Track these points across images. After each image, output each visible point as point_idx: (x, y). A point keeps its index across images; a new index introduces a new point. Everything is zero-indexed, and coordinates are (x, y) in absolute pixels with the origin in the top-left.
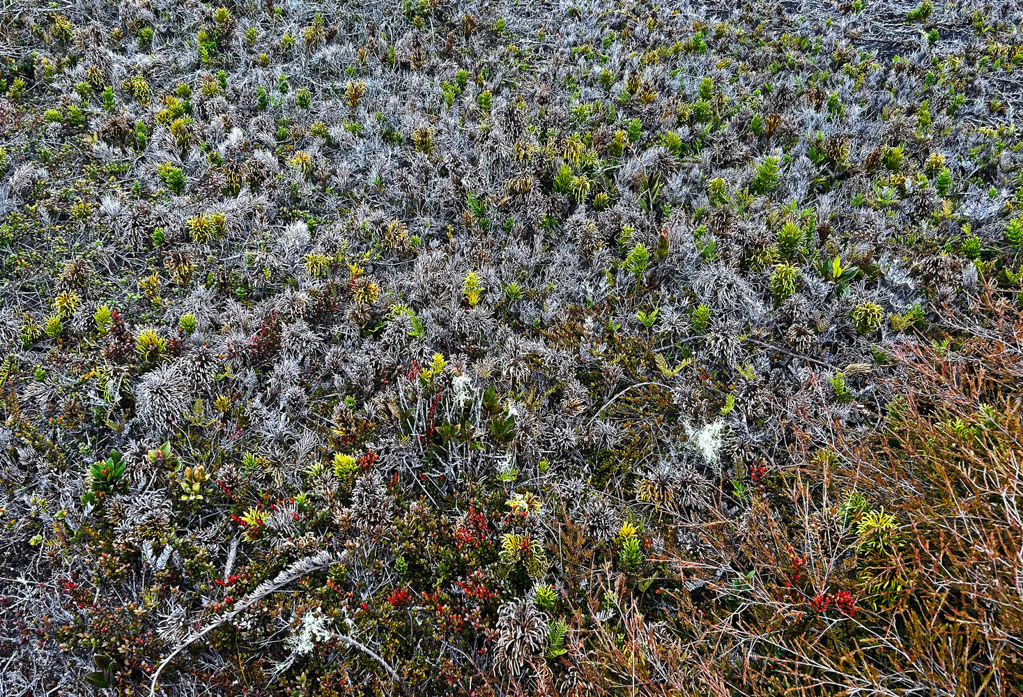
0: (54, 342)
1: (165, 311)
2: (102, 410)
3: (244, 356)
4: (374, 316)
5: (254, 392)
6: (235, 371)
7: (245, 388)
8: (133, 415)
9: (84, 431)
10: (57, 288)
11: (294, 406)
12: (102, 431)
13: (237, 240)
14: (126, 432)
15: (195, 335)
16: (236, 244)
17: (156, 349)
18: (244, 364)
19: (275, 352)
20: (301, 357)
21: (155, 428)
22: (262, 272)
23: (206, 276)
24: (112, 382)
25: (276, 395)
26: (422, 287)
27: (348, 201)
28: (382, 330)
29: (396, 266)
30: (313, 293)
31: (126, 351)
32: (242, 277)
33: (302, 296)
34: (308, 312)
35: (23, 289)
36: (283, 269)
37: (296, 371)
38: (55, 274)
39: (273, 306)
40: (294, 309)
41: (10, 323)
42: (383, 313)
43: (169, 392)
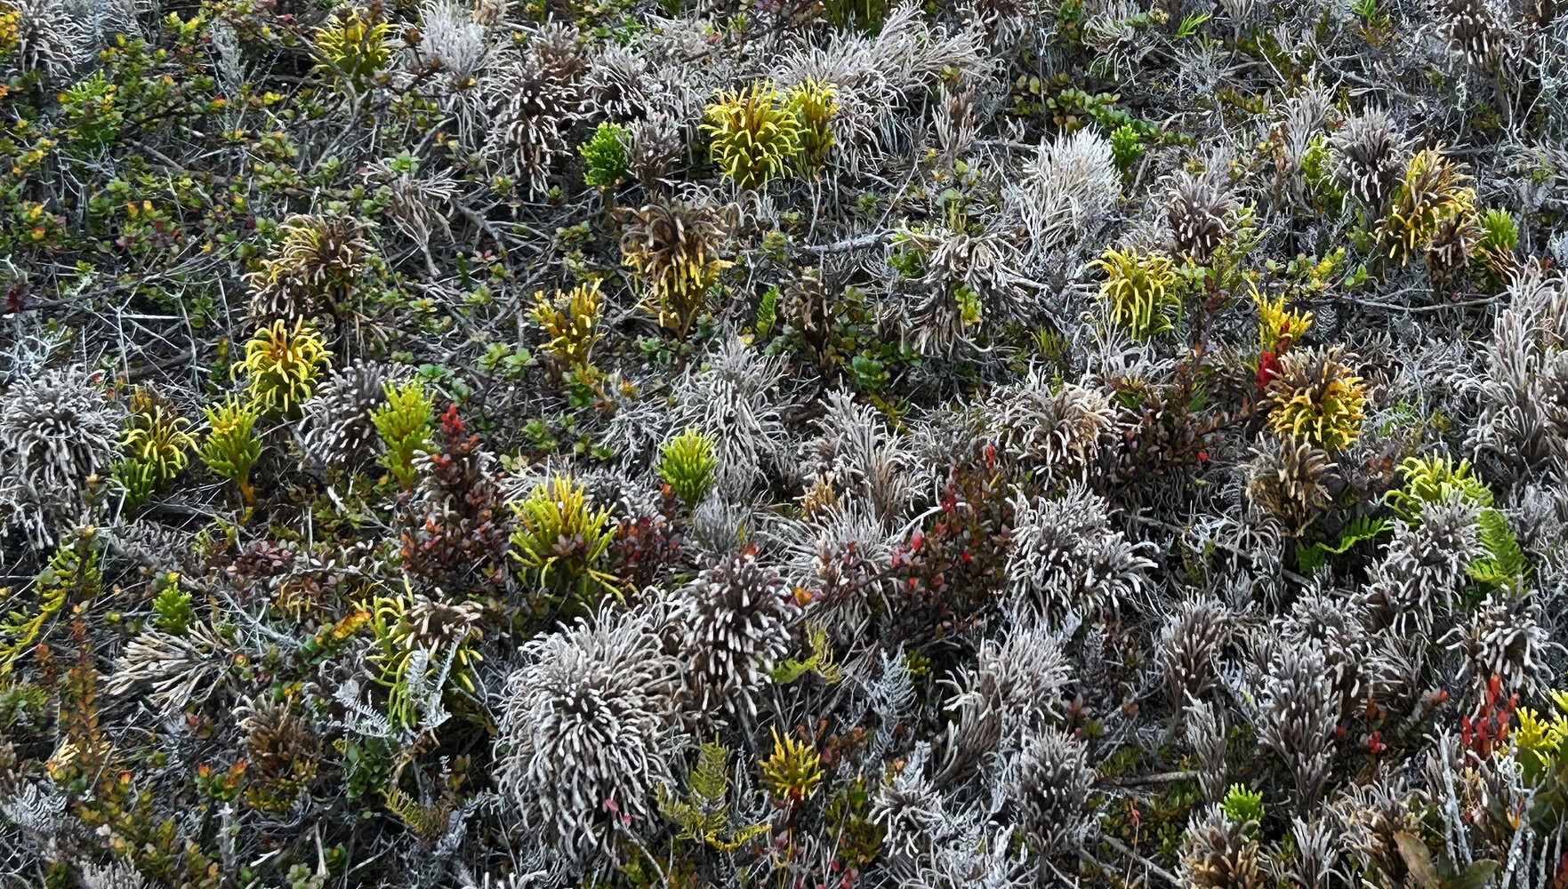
0: (227, 496)
1: (608, 416)
2: (379, 753)
3: (873, 600)
4: (1343, 492)
5: (899, 735)
6: (840, 653)
7: (871, 720)
8: (482, 781)
9: (307, 823)
10: (256, 306)
11: (1044, 804)
12: (369, 830)
13: (866, 182)
14: (454, 838)
15: (710, 511)
16: (864, 196)
17: (579, 554)
18: (872, 632)
19: (983, 597)
20: (1072, 622)
21: (551, 837)
22: (949, 303)
23: (755, 303)
24: (423, 655)
25: (977, 754)
26: (1523, 401)
27: (1256, 71)
28: (1373, 550)
29: (1418, 317)
30: (1127, 395)
31: (478, 550)
32: (880, 314)
33: (1086, 398)
34: (1104, 460)
35: (140, 304)
36: (1021, 297)
37: (1054, 672)
38: (252, 259)
39: (981, 427)
40: (1057, 444)
41: (90, 418)
42: (1376, 488)
43: (616, 710)
